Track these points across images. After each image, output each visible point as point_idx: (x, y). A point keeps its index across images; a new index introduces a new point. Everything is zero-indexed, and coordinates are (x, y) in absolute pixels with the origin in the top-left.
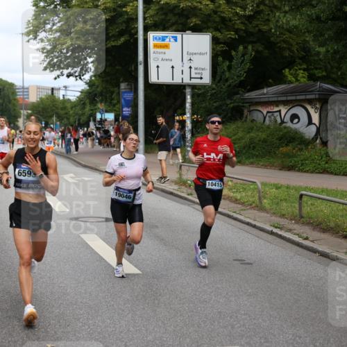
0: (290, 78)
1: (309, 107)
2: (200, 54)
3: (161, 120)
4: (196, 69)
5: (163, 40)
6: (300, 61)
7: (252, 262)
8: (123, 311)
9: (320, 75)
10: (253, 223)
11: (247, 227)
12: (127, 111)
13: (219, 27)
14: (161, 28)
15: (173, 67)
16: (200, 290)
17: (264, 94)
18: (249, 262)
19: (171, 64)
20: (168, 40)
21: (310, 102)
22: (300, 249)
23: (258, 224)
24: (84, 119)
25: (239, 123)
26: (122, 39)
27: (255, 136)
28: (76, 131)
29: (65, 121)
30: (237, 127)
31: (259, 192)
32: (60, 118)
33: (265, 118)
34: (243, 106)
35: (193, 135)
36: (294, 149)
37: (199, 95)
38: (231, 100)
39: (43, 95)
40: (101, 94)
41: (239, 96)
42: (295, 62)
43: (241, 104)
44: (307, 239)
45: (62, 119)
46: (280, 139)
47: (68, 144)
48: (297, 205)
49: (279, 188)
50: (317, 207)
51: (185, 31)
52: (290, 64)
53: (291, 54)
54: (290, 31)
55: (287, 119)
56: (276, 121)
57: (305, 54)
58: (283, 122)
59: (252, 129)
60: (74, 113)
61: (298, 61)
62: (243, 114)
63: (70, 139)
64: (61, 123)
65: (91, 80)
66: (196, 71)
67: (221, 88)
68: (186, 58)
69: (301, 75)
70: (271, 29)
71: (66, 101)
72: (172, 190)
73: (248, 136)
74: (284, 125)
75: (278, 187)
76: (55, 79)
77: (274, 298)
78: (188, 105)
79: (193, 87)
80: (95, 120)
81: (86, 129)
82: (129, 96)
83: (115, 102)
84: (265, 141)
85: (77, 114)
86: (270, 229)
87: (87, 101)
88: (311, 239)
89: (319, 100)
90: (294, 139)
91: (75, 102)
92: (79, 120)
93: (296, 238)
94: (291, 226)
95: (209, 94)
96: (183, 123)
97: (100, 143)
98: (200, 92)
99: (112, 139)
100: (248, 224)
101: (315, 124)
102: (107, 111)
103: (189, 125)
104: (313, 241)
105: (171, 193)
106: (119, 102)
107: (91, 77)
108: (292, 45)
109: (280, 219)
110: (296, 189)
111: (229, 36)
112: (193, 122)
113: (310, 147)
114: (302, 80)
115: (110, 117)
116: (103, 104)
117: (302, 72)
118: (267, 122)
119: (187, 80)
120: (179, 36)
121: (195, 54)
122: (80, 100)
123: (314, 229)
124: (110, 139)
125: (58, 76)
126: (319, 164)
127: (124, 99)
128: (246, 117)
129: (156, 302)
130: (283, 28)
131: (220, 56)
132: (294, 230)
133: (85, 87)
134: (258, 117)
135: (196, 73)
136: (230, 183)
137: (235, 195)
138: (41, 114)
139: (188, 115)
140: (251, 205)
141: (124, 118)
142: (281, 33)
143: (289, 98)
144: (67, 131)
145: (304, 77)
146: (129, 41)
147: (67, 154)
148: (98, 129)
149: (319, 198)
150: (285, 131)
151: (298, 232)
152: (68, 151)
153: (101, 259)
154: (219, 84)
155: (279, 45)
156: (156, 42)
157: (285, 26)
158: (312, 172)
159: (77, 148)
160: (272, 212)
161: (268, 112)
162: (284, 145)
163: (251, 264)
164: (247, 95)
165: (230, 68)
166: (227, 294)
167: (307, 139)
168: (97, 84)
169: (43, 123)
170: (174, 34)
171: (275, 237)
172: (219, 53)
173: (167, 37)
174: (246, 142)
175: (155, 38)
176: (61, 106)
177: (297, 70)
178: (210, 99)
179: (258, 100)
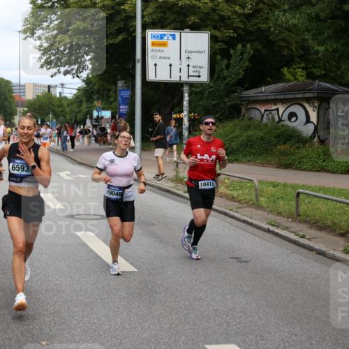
0: (289, 76)
1: (307, 106)
2: (199, 52)
3: (158, 118)
4: (194, 67)
5: (162, 38)
6: (299, 60)
7: (248, 260)
9: (318, 73)
10: (250, 220)
11: (243, 225)
12: (124, 109)
13: (218, 25)
14: (160, 26)
15: (171, 65)
16: (196, 288)
17: (262, 92)
18: (245, 259)
19: (169, 62)
20: (166, 38)
21: (308, 100)
22: (297, 247)
23: (255, 222)
24: (80, 116)
25: (236, 121)
26: (120, 37)
27: (252, 134)
28: (73, 128)
29: (61, 118)
30: (234, 125)
31: (256, 190)
32: (56, 115)
33: (263, 116)
34: (241, 104)
35: (190, 133)
36: (291, 147)
37: (196, 93)
38: (229, 98)
39: (40, 92)
40: (98, 92)
41: (236, 94)
42: (293, 60)
43: (238, 102)
44: (303, 237)
45: (59, 117)
46: (278, 137)
47: (64, 141)
48: (294, 203)
49: (277, 186)
50: (314, 205)
51: (183, 30)
52: (289, 62)
53: (290, 53)
54: (289, 30)
55: (285, 117)
56: (274, 119)
57: (303, 53)
58: (280, 120)
59: (249, 127)
60: (71, 110)
62: (241, 112)
63: (66, 137)
64: (57, 120)
65: (88, 78)
67: (220, 86)
68: (184, 55)
69: (299, 73)
70: (270, 27)
71: (62, 99)
72: (168, 188)
73: (245, 134)
74: (282, 123)
75: (275, 185)
76: (52, 76)
77: (270, 296)
78: (185, 103)
79: (191, 85)
80: (91, 118)
81: (82, 127)
82: (126, 94)
83: (112, 99)
84: (262, 139)
85: (73, 112)
86: (267, 227)
87: (84, 98)
88: (307, 237)
89: (317, 98)
90: (292, 137)
91: (71, 100)
92: (76, 117)
94: (287, 224)
95: (207, 92)
96: (180, 121)
97: (96, 141)
98: (198, 90)
99: (109, 137)
100: (245, 222)
101: (312, 122)
102: (103, 109)
103: (186, 123)
104: (309, 239)
105: (168, 191)
106: (116, 99)
107: (88, 75)
108: (290, 44)
109: (277, 217)
110: (294, 187)
111: (228, 34)
112: (190, 120)
113: (307, 145)
114: (301, 78)
115: (107, 114)
116: (100, 102)
117: (300, 70)
118: (265, 120)
119: (184, 79)
120: (177, 34)
121: (193, 52)
122: (76, 97)
123: (311, 228)
124: (106, 136)
125: (55, 74)
126: (317, 163)
127: (122, 97)
128: (244, 115)
129: (152, 299)
130: (282, 26)
131: (218, 54)
132: (291, 228)
133: (82, 85)
134: (255, 115)
135: (194, 71)
136: (227, 181)
137: (232, 192)
138: (38, 111)
139: (185, 113)
140: (248, 203)
141: (121, 115)
142: (280, 32)
143: (287, 97)
144: (63, 129)
145: (302, 76)
146: (127, 38)
147: (63, 152)
148: (94, 126)
149: (317, 197)
150: (282, 129)
151: (295, 230)
152: (64, 148)
153: (97, 257)
154: (217, 82)
155: (278, 43)
156: (154, 40)
157: (284, 25)
158: (309, 171)
159: (73, 146)
160: (269, 210)
162: (281, 143)
163: (248, 262)
164: (245, 93)
165: (228, 66)
166: (223, 292)
167: (305, 137)
168: (94, 82)
169: (39, 120)
170: (173, 32)
171: (271, 235)
172: (217, 51)
173: (165, 35)
174: (243, 140)
175: (153, 36)
176: (58, 104)
177: (295, 69)
178: (208, 97)
179: (256, 98)
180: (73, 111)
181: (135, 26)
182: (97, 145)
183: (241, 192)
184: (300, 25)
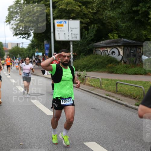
0: (111, 37)
1: (119, 49)
2: (76, 28)
4: (74, 34)
6: (115, 30)
7: (98, 109)
8: (49, 129)
9: (123, 36)
10: (99, 94)
11: (96, 96)
12: (47, 52)
13: (83, 17)
14: (60, 18)
15: (65, 34)
16: (79, 121)
17: (101, 44)
19: (64, 33)
20: (62, 23)
21: (119, 46)
22: (117, 104)
23: (100, 95)
24: (30, 55)
25: (91, 55)
27: (98, 60)
29: (23, 56)
30: (91, 57)
31: (100, 82)
32: (21, 55)
33: (102, 53)
34: (93, 49)
35: (73, 60)
36: (113, 65)
37: (75, 45)
38: (88, 46)
39: (14, 46)
40: (36, 45)
41: (91, 45)
42: (113, 30)
43: (92, 48)
44: (119, 100)
46: (108, 61)
48: (115, 87)
49: (108, 80)
50: (123, 87)
51: (69, 19)
52: (111, 31)
53: (111, 27)
54: (111, 18)
55: (110, 53)
56: (106, 54)
57: (117, 27)
58: (109, 54)
59: (97, 57)
61: (114, 30)
62: (93, 52)
64: (21, 57)
65: (32, 40)
66: (74, 35)
67: (84, 42)
68: (70, 30)
69: (115, 36)
70: (103, 18)
71: (23, 49)
73: (95, 60)
74: (109, 56)
75: (107, 80)
77: (108, 123)
78: (71, 49)
79: (73, 42)
80: (34, 56)
82: (48, 46)
83: (42, 48)
84: (102, 62)
86: (105, 96)
87: (31, 48)
89: (123, 45)
90: (113, 61)
91: (26, 49)
92: (28, 56)
93: (115, 100)
94: (113, 95)
95: (80, 44)
98: (76, 43)
100: (96, 95)
101: (121, 55)
102: (39, 52)
103: (72, 57)
104: (122, 101)
106: (44, 48)
107: (32, 38)
108: (112, 24)
109: (109, 92)
110: (115, 80)
111: (87, 21)
112: (73, 55)
113: (119, 64)
114: (116, 38)
115: (40, 54)
116: (37, 49)
117: (115, 34)
118: (103, 54)
119: (71, 39)
120: (67, 21)
121: (74, 28)
122: (28, 48)
123: (122, 96)
125: (19, 38)
126: (123, 71)
127: (46, 47)
130: (108, 17)
131: (84, 29)
132: (115, 96)
133: (30, 43)
134: (99, 53)
135: (74, 36)
136: (89, 79)
137: (91, 83)
138: (13, 54)
139: (71, 53)
140: (97, 87)
141: (46, 54)
142: (107, 19)
143: (111, 45)
145: (116, 37)
148: (36, 59)
150: (110, 58)
154: (83, 40)
155: (107, 24)
156: (58, 24)
157: (109, 16)
158: (121, 74)
160: (106, 89)
161: (103, 51)
162: (109, 64)
163: (98, 110)
164: (94, 44)
165: (88, 33)
167: (118, 61)
168: (35, 41)
169: (14, 57)
170: (65, 20)
171: (107, 99)
172: (83, 27)
173: (62, 22)
174: (94, 63)
175: (57, 22)
176: (21, 50)
177: (113, 34)
178: (80, 46)
179: (99, 46)
180: (27, 53)
181: (50, 18)
182: (37, 66)
183: (94, 83)
184: (115, 16)
